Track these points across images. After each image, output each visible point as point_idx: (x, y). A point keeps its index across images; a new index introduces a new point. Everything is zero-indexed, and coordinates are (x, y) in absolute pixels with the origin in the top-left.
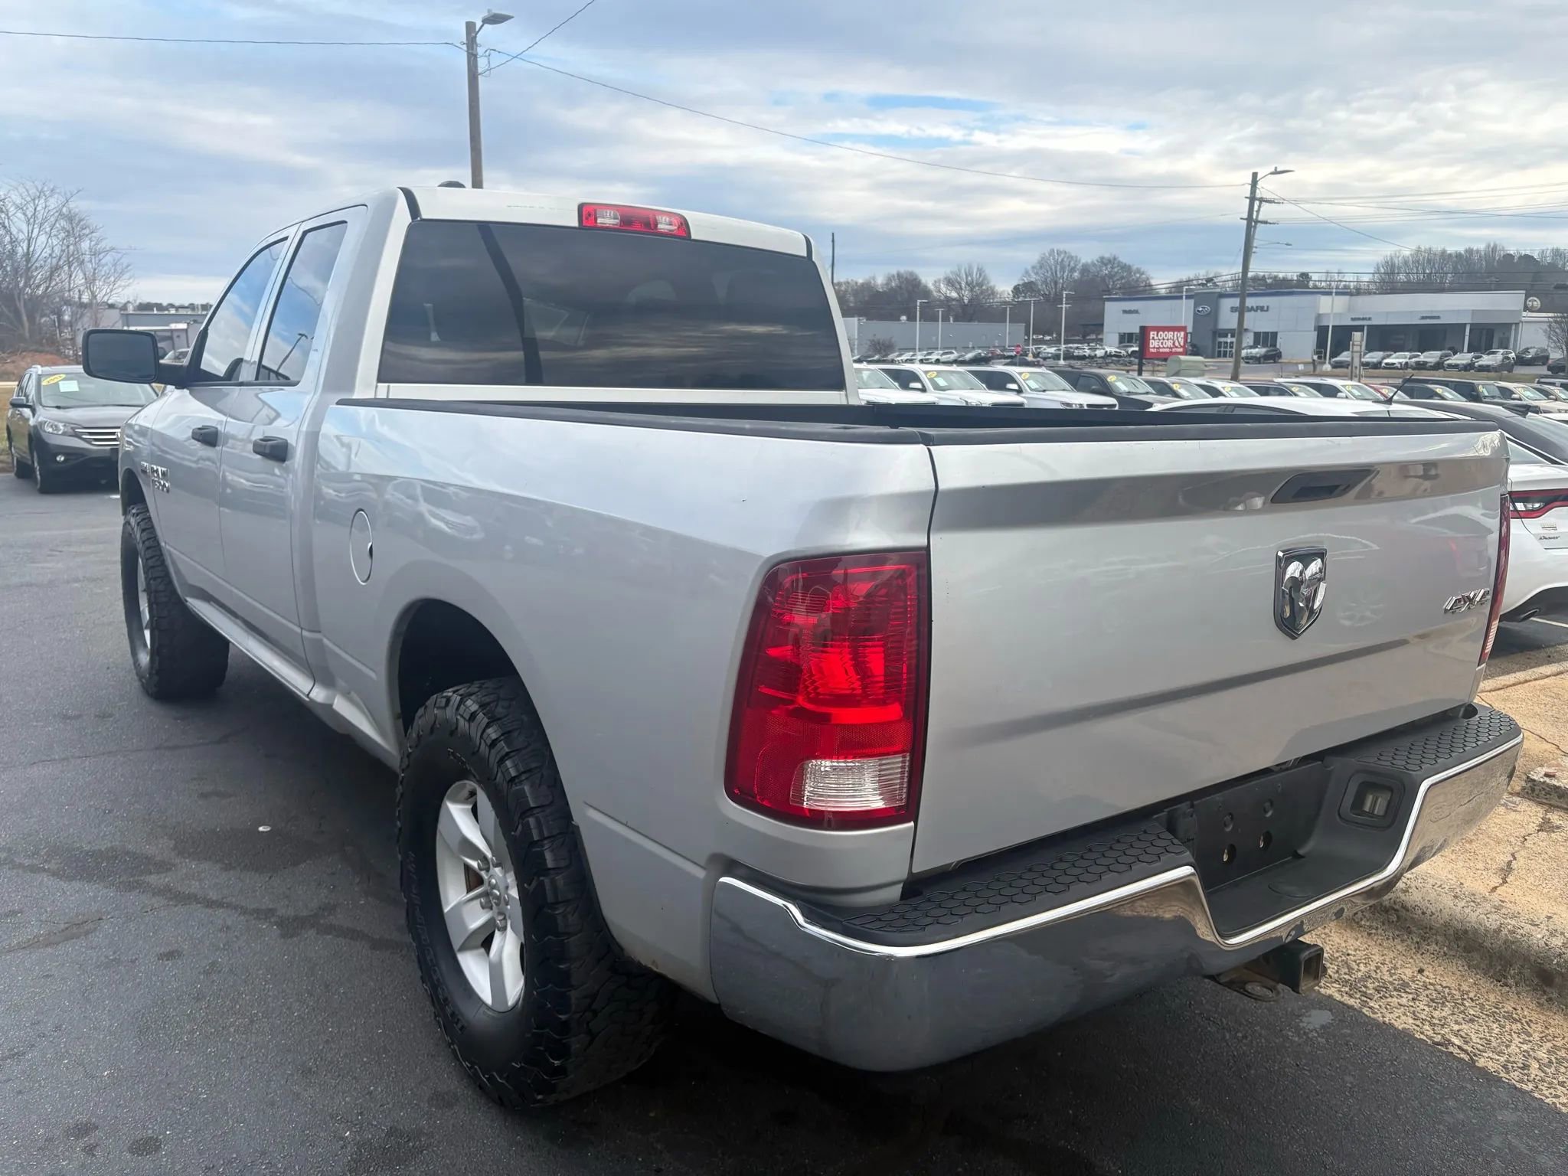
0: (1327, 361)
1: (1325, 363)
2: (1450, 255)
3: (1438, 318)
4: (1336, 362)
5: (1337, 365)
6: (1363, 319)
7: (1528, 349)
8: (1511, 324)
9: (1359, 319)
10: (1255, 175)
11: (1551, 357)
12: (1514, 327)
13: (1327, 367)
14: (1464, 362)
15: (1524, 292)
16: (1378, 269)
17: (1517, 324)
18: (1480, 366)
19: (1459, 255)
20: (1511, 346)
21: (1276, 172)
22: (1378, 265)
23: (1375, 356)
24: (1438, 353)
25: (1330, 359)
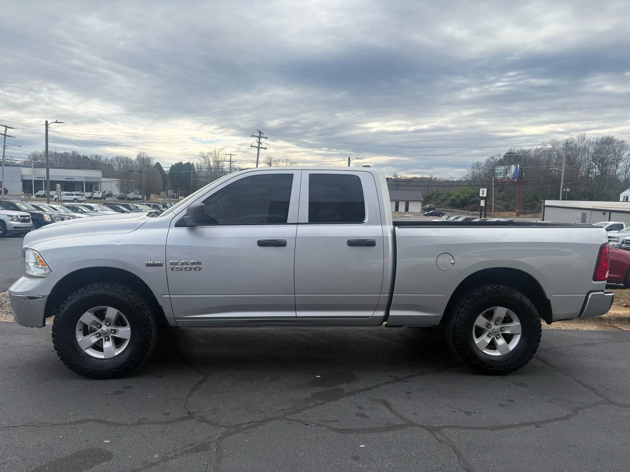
0: (34, 195)
1: (33, 195)
2: (58, 154)
3: (72, 179)
4: (37, 195)
5: (38, 196)
6: (42, 178)
7: (105, 191)
8: (98, 182)
9: (40, 178)
10: (47, 122)
11: (113, 194)
12: (99, 183)
13: (34, 197)
14: (89, 196)
15: (101, 171)
16: (30, 157)
17: (100, 182)
18: (95, 197)
19: (61, 154)
20: (99, 190)
21: (57, 122)
22: (29, 155)
23: (53, 193)
24: (90, 193)
25: (35, 193)
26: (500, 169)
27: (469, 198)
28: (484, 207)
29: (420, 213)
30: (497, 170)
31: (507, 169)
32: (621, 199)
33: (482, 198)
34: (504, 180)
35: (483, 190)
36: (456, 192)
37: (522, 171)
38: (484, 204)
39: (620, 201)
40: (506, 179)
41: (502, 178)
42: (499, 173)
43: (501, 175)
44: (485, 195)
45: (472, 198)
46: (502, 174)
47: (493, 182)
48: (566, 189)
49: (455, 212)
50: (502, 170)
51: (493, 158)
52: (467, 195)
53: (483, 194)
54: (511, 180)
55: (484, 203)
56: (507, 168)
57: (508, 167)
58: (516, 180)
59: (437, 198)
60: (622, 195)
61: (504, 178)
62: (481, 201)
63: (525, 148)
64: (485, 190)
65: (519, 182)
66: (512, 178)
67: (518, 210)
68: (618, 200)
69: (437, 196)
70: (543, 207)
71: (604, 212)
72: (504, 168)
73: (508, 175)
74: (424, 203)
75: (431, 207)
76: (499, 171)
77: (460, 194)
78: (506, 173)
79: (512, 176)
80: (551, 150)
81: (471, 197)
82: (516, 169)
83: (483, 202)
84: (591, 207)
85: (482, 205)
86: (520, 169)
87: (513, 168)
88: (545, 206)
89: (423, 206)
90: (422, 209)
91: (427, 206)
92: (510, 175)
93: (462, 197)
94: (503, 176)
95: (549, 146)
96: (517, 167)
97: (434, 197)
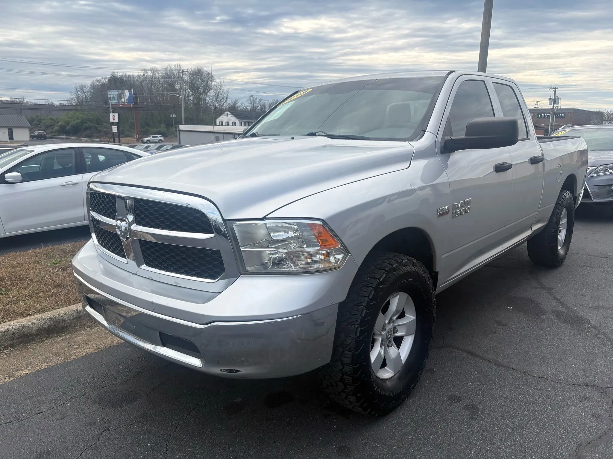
26: (113, 94)
27: (81, 124)
28: (117, 133)
29: (29, 141)
30: (110, 94)
31: (120, 94)
32: (218, 123)
33: (113, 124)
34: (119, 105)
35: (114, 115)
36: (63, 117)
37: (136, 96)
38: (117, 130)
39: (217, 125)
40: (121, 104)
41: (117, 102)
42: (113, 97)
43: (114, 99)
44: (117, 120)
45: (85, 124)
46: (116, 98)
47: (111, 107)
48: (172, 116)
49: (70, 139)
50: (115, 94)
51: (98, 81)
52: (79, 121)
53: (114, 119)
54: (126, 105)
55: (117, 128)
56: (120, 92)
57: (122, 92)
58: (132, 105)
59: (40, 124)
60: (218, 121)
61: (118, 103)
62: (113, 126)
63: (128, 74)
64: (116, 115)
65: (135, 108)
66: (127, 103)
67: (137, 136)
68: (215, 124)
69: (38, 121)
70: (178, 132)
71: (234, 135)
72: (117, 93)
73: (123, 100)
74: (31, 131)
75: (41, 135)
76: (112, 96)
77: (69, 120)
78: (121, 98)
79: (127, 101)
80: (152, 77)
81: (83, 123)
82: (131, 94)
83: (115, 128)
84: (223, 131)
85: (114, 131)
86: (134, 94)
87: (127, 93)
88: (180, 131)
89: (30, 133)
90: (31, 137)
91: (36, 133)
92: (124, 101)
93: (73, 123)
94: (117, 101)
95: (150, 74)
96: (131, 92)
97: (36, 123)
